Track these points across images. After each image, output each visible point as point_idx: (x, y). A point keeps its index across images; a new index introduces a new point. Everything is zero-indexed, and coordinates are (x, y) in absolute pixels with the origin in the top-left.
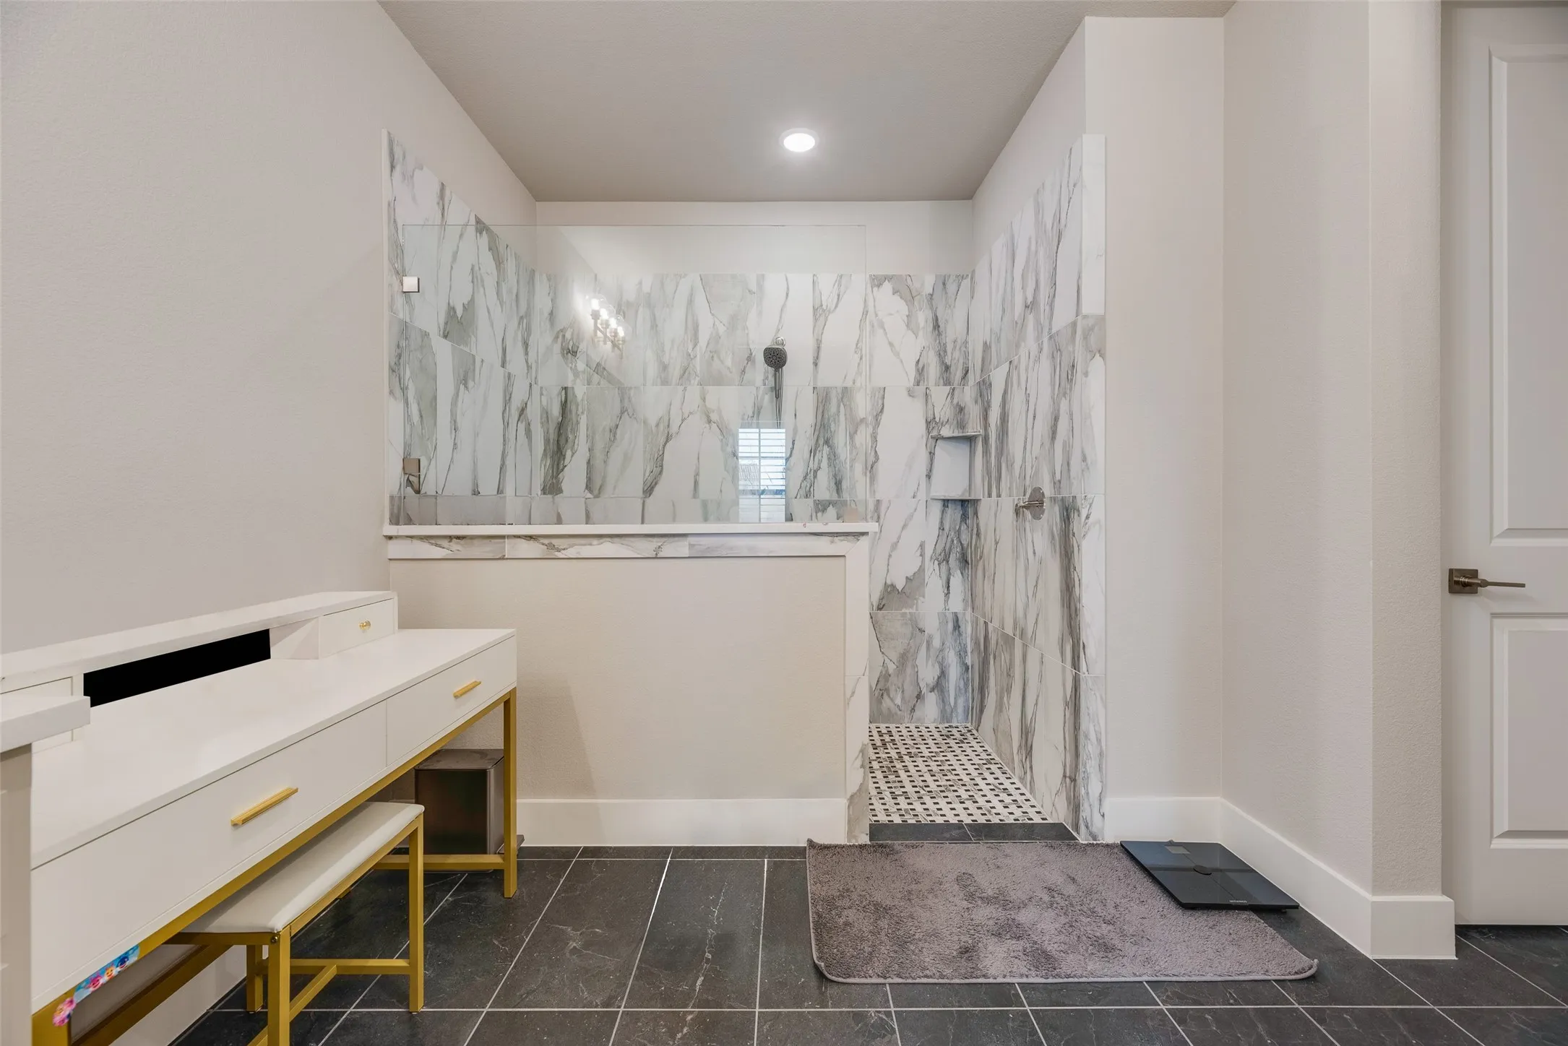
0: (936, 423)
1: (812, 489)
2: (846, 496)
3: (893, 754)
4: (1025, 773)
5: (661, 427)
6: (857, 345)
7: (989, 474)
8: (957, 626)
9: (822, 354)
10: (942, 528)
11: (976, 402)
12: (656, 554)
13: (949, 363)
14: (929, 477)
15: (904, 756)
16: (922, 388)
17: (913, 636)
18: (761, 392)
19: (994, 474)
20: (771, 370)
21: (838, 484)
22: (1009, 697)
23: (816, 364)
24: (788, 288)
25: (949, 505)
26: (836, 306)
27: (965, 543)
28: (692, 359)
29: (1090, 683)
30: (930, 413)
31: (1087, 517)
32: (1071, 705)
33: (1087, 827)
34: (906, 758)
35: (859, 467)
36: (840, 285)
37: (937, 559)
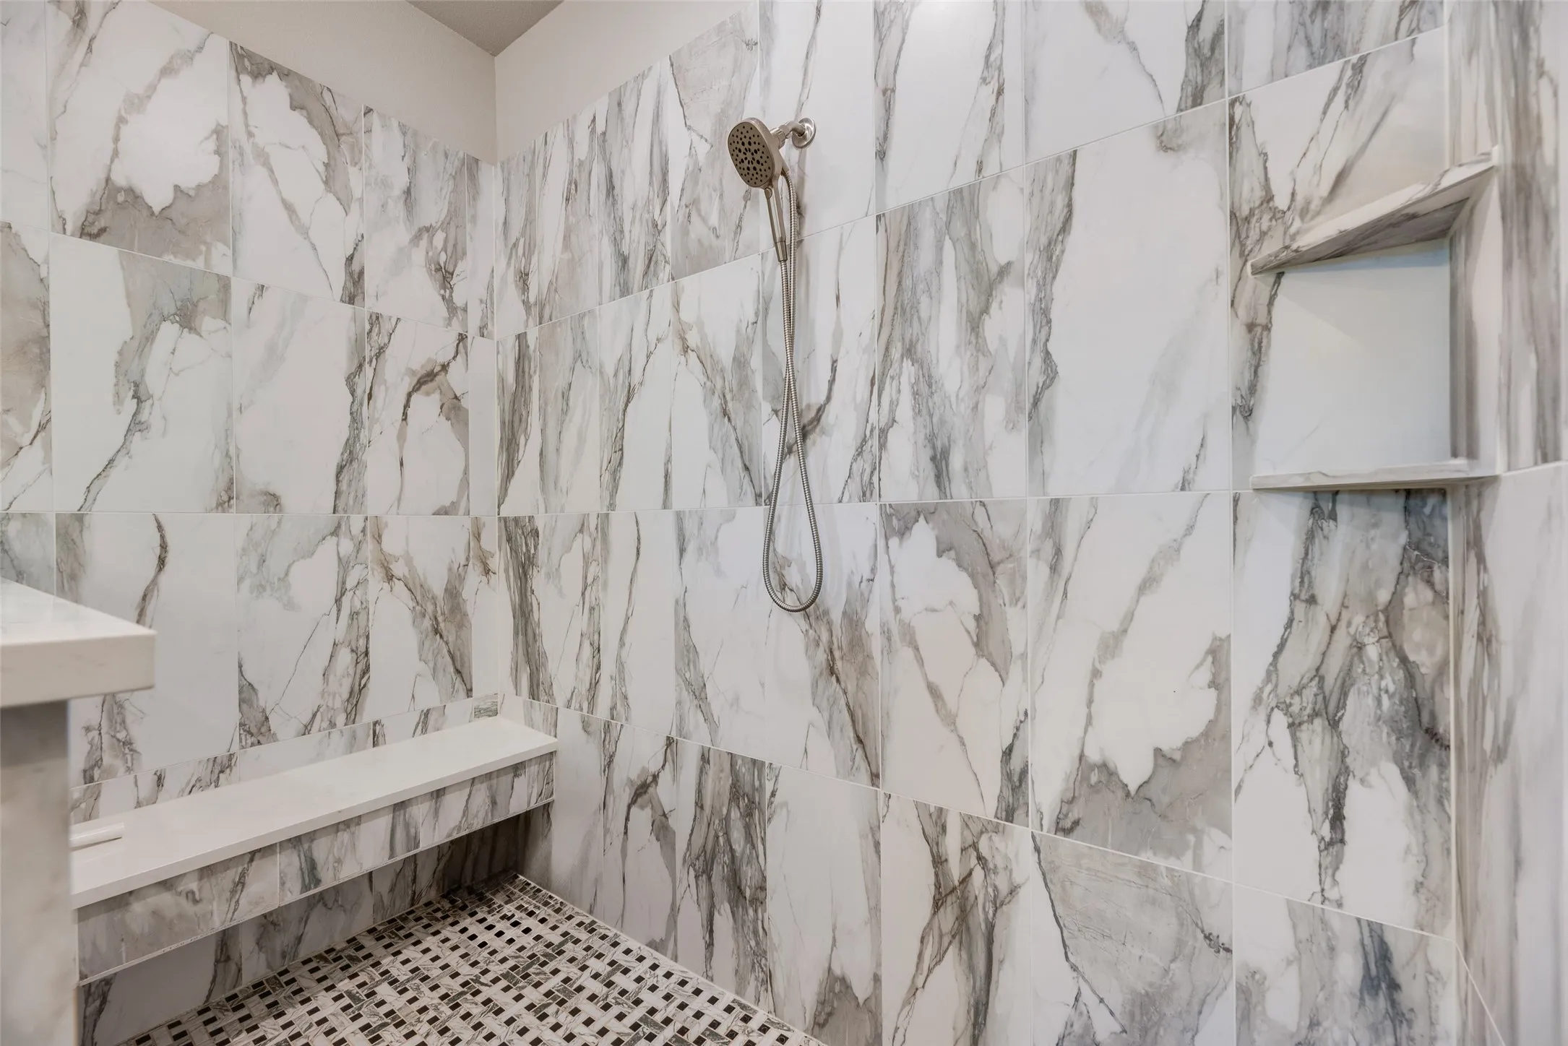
0: (1276, 211)
1: (875, 479)
2: (960, 491)
5: (621, 378)
6: (988, 59)
9: (898, 121)
10: (1305, 595)
14: (1245, 411)
16: (1212, 109)
21: (940, 461)
23: (881, 155)
27: (1425, 661)
28: (659, 231)
30: (1250, 189)
35: (996, 408)
37: (1285, 708)
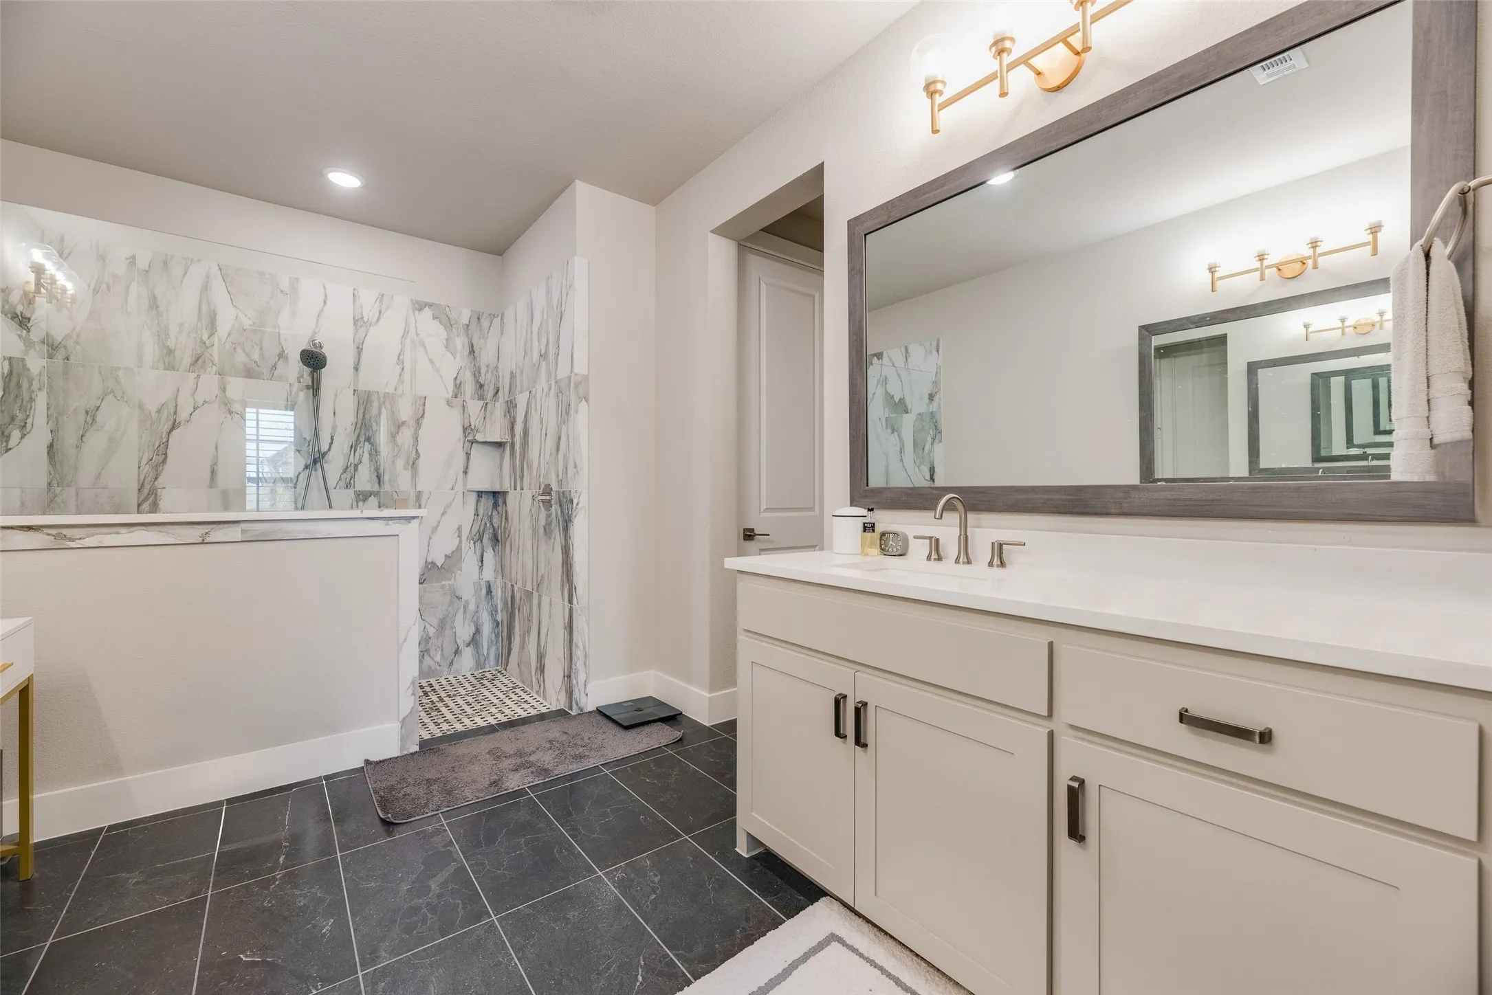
0: (472, 430)
1: (352, 481)
2: (387, 487)
3: (435, 698)
4: (540, 686)
5: (165, 414)
6: (399, 357)
7: (514, 470)
8: (489, 592)
9: (363, 360)
10: (477, 514)
11: (505, 416)
12: (203, 540)
13: (482, 382)
14: (465, 472)
15: (445, 698)
16: (459, 401)
17: (451, 603)
18: (294, 390)
19: (518, 473)
20: (307, 370)
21: (379, 478)
22: (529, 635)
23: (356, 369)
24: (326, 296)
25: (483, 496)
26: (378, 320)
27: (496, 525)
28: (207, 348)
29: (579, 612)
30: (467, 421)
31: (577, 504)
32: (568, 629)
33: (577, 704)
34: (446, 699)
35: (400, 463)
36: (381, 302)
37: (473, 539)
